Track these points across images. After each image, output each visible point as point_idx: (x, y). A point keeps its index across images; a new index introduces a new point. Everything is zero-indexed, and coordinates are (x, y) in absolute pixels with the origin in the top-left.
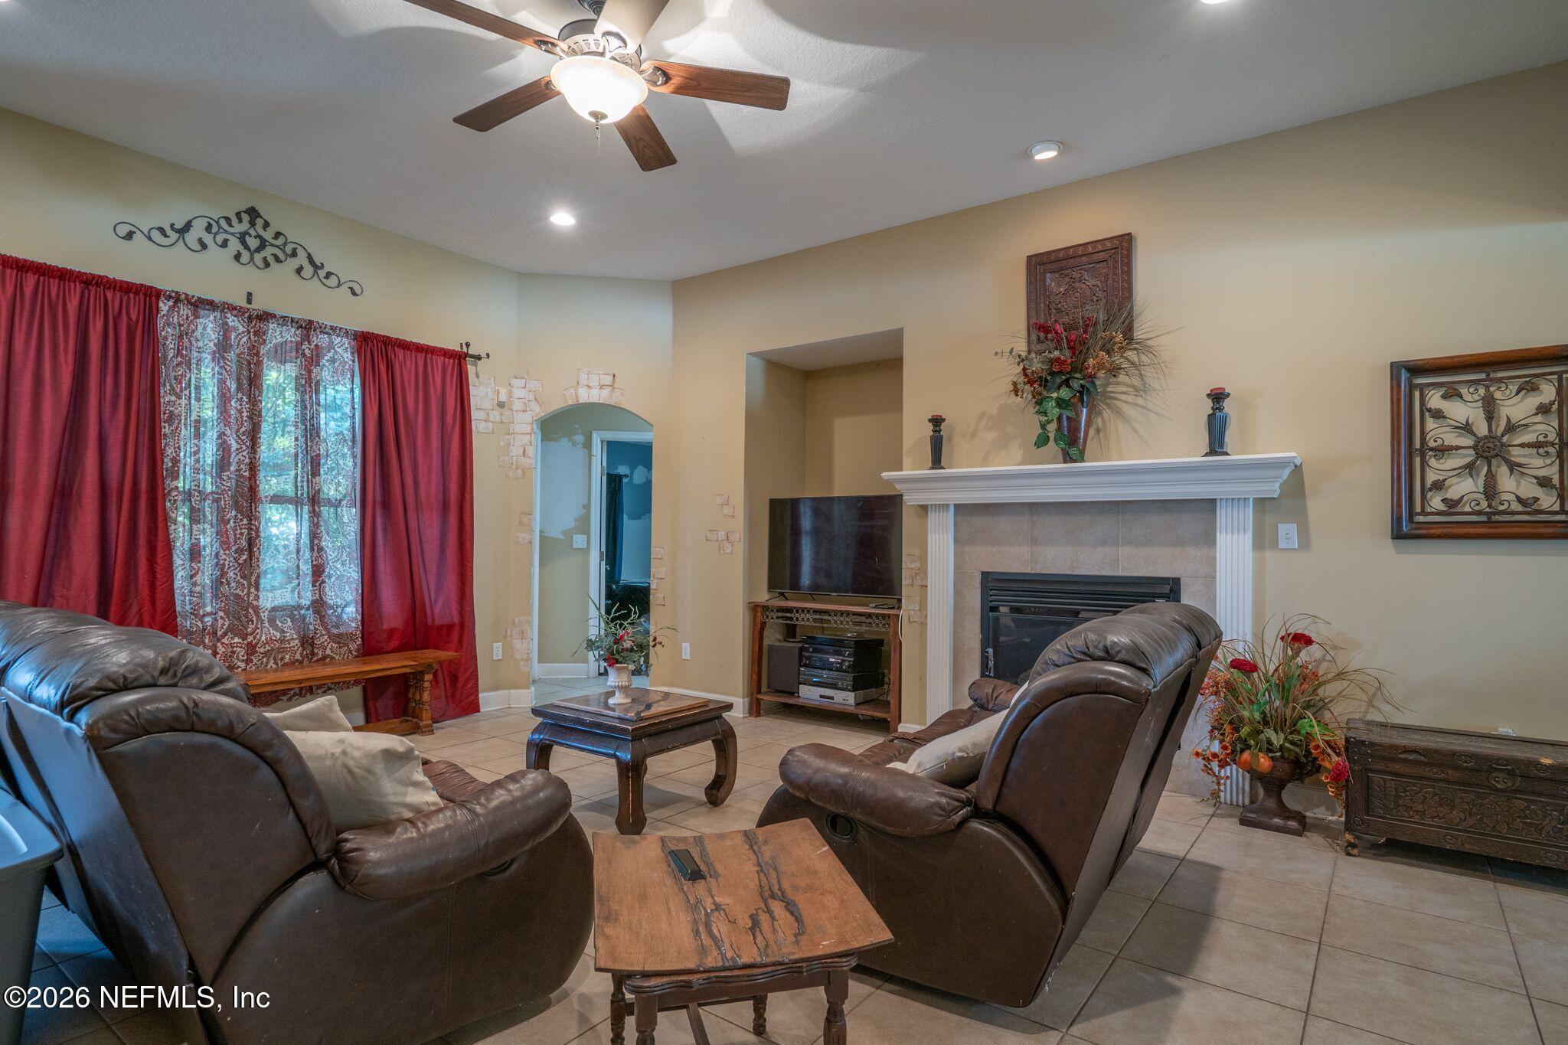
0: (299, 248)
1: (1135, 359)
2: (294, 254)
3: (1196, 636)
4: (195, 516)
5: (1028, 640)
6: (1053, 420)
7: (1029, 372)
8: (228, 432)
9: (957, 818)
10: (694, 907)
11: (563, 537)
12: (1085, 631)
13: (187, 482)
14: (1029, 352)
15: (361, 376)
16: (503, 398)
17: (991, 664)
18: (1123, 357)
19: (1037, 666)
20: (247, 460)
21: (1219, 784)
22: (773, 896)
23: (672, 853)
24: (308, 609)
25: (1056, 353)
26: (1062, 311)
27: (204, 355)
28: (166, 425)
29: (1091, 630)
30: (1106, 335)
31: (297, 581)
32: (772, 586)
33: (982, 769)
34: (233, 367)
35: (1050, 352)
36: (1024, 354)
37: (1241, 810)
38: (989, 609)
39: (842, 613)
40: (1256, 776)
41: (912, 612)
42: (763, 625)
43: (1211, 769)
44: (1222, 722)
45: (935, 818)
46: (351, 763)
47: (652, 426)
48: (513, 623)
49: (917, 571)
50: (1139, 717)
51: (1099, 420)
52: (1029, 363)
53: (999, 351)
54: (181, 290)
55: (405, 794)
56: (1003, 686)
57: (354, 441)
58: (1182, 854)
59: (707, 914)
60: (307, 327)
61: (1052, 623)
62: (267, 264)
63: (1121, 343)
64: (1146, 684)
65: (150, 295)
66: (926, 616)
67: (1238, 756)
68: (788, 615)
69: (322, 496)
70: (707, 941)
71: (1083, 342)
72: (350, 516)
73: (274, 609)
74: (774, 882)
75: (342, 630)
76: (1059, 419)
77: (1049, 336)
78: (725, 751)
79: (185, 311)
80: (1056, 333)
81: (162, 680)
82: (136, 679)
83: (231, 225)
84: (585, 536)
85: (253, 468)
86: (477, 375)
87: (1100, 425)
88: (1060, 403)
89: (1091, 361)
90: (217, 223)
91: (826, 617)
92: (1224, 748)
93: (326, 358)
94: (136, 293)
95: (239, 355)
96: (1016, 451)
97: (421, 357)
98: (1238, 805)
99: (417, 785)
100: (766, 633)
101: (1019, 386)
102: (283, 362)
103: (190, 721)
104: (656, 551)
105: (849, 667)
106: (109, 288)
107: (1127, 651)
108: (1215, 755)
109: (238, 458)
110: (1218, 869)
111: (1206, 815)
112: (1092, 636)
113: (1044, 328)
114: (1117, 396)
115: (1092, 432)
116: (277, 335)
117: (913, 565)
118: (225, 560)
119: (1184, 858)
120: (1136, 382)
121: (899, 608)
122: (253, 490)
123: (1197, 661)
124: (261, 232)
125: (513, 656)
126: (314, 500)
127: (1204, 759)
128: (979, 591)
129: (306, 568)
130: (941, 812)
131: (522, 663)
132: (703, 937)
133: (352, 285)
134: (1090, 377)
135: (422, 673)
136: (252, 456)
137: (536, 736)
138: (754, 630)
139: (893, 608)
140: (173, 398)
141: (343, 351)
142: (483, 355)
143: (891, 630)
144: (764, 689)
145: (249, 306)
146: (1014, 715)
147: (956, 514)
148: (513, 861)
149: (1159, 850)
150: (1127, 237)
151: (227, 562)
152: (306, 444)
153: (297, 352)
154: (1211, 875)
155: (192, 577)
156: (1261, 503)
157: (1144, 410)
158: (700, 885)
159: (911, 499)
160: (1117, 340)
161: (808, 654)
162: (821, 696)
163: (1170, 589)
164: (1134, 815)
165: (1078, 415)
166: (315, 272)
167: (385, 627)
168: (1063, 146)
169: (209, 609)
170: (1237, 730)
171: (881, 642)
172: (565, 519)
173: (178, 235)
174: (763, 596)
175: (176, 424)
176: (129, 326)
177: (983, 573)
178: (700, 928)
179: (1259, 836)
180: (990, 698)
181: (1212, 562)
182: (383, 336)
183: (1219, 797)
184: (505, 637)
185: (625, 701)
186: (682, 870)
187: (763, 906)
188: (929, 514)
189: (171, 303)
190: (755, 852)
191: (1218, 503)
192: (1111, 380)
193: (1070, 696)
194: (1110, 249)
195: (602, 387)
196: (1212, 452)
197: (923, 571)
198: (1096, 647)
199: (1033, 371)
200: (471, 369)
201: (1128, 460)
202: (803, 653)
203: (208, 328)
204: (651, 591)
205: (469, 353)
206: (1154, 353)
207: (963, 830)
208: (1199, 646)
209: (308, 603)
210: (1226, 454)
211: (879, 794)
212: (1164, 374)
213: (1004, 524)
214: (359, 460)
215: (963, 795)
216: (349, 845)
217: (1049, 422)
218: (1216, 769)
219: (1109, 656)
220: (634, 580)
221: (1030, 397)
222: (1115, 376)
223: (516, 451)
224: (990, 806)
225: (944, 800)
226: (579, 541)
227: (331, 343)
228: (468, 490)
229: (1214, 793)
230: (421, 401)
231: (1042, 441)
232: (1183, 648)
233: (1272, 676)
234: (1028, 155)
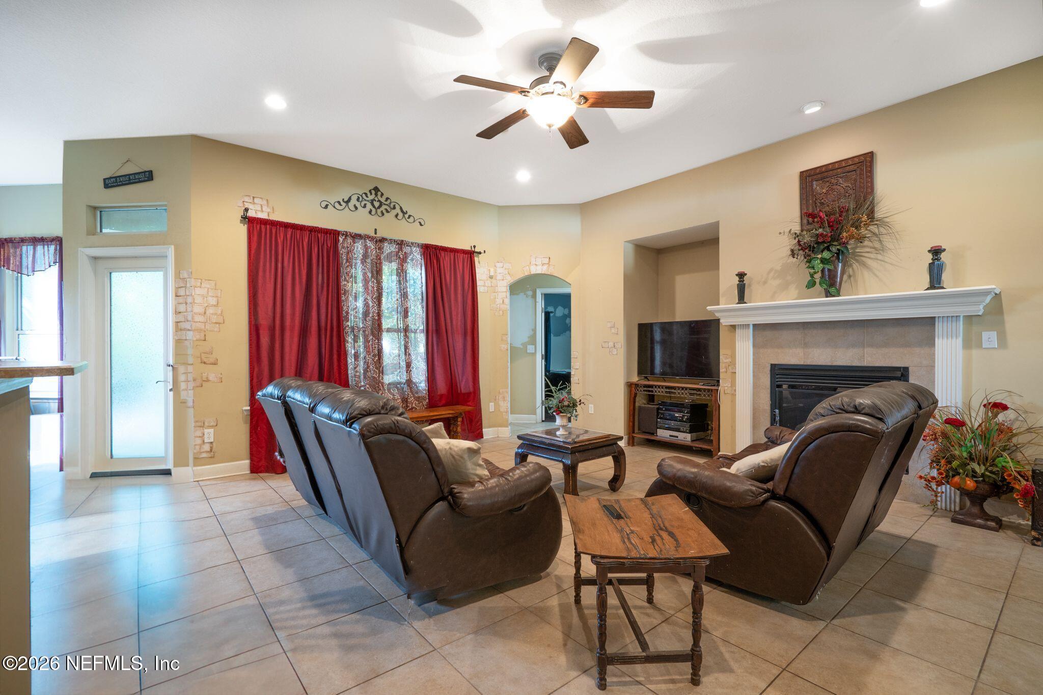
0: (397, 205)
1: (876, 231)
2: (394, 208)
3: (918, 402)
4: (355, 340)
5: (801, 405)
6: (818, 272)
7: (802, 243)
8: (369, 298)
9: (762, 498)
10: (621, 531)
11: (522, 347)
12: (842, 397)
13: (352, 323)
14: (802, 231)
15: (425, 267)
16: (492, 274)
17: (778, 419)
18: (867, 230)
19: (811, 416)
20: (377, 311)
21: (936, 496)
22: (661, 529)
23: (604, 506)
24: (404, 384)
25: (821, 230)
26: (824, 204)
27: (358, 261)
28: (343, 296)
29: (846, 396)
30: (855, 217)
31: (399, 370)
32: (640, 373)
33: (777, 473)
34: (369, 266)
35: (816, 230)
36: (798, 232)
37: (953, 513)
38: (775, 386)
39: (683, 388)
40: (964, 492)
41: (726, 388)
42: (636, 395)
43: (931, 487)
44: (939, 458)
45: (748, 497)
46: (454, 453)
47: (570, 284)
48: (499, 393)
49: (730, 364)
50: (877, 445)
51: (851, 270)
52: (802, 238)
53: (782, 231)
54: (348, 231)
55: (476, 470)
56: (786, 431)
57: (422, 300)
58: (909, 536)
59: (627, 534)
60: (401, 244)
61: (817, 394)
62: (383, 214)
63: (865, 221)
64: (881, 426)
65: (335, 234)
66: (735, 390)
67: (950, 479)
68: (650, 389)
69: (410, 328)
70: (630, 546)
71: (839, 222)
72: (422, 338)
73: (389, 384)
74: (661, 523)
75: (420, 395)
76: (823, 271)
77: (816, 220)
78: (619, 462)
79: (349, 240)
80: (820, 218)
81: (382, 412)
82: (373, 411)
83: (367, 197)
84: (534, 346)
85: (379, 315)
86: (479, 262)
87: (851, 272)
88: (823, 261)
89: (845, 234)
90: (362, 196)
91: (673, 391)
92: (940, 474)
93: (409, 258)
94: (330, 234)
95: (372, 260)
96: (793, 291)
97: (452, 255)
98: (950, 511)
99: (480, 466)
100: (637, 399)
101: (795, 252)
102: (391, 262)
103: (395, 429)
104: (574, 353)
105: (687, 419)
106: (319, 233)
107: (869, 408)
108: (933, 478)
109: (373, 310)
110: (935, 546)
111: (927, 515)
112: (846, 400)
113: (812, 216)
114: (863, 254)
115: (845, 277)
116: (388, 248)
117: (727, 360)
118: (369, 360)
119: (910, 539)
120: (877, 245)
121: (718, 385)
122: (380, 325)
123: (918, 416)
124: (380, 199)
125: (499, 410)
126: (406, 330)
127: (926, 480)
128: (769, 376)
129: (403, 364)
130: (752, 495)
131: (504, 414)
132: (627, 544)
133: (420, 220)
134: (844, 244)
135: (457, 417)
136: (378, 309)
137: (520, 450)
138: (630, 397)
139: (714, 386)
140: (346, 283)
141: (417, 255)
142: (482, 252)
143: (713, 398)
144: (636, 431)
145: (375, 236)
146: (797, 443)
147: (754, 330)
148: (524, 505)
149: (894, 533)
150: (870, 155)
151: (370, 361)
152: (402, 302)
153: (397, 256)
154: (929, 550)
155: (355, 368)
156: (969, 318)
157: (882, 263)
158: (622, 522)
159: (724, 322)
160: (863, 219)
161: (662, 412)
162: (670, 436)
163: (902, 374)
164: (875, 507)
165: (836, 268)
166: (404, 216)
167: (439, 394)
168: (824, 103)
169: (362, 384)
170: (950, 462)
171: (706, 406)
172: (522, 337)
173: (345, 204)
174: (635, 379)
175: (347, 295)
176: (327, 249)
177: (772, 365)
178: (625, 540)
179: (966, 530)
180: (778, 437)
181: (932, 357)
182: (435, 245)
183: (937, 505)
184: (495, 400)
185: (565, 433)
186: (612, 514)
187: (656, 533)
188: (737, 330)
189: (344, 237)
190: (648, 509)
191: (937, 319)
192: (859, 245)
193: (832, 433)
194: (858, 163)
195: (543, 264)
196: (932, 287)
197: (733, 363)
198: (849, 405)
199: (805, 243)
200: (476, 259)
201: (871, 294)
202: (659, 411)
203: (359, 247)
204: (572, 376)
205: (476, 251)
206: (890, 226)
207: (765, 505)
208: (920, 407)
209: (405, 381)
210: (943, 288)
211: (715, 483)
212: (897, 239)
213: (785, 335)
214: (425, 309)
215: (765, 486)
216: (456, 491)
217: (815, 273)
218: (934, 487)
219: (857, 410)
220: (557, 370)
221: (803, 258)
222: (861, 242)
223: (499, 301)
224: (782, 493)
225: (754, 488)
226: (530, 349)
227: (411, 250)
228: (476, 323)
229: (933, 502)
230: (453, 278)
231: (811, 284)
232: (909, 408)
233: (977, 429)
234: (800, 111)
